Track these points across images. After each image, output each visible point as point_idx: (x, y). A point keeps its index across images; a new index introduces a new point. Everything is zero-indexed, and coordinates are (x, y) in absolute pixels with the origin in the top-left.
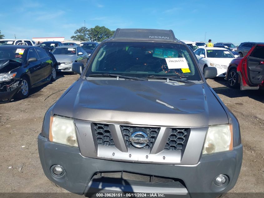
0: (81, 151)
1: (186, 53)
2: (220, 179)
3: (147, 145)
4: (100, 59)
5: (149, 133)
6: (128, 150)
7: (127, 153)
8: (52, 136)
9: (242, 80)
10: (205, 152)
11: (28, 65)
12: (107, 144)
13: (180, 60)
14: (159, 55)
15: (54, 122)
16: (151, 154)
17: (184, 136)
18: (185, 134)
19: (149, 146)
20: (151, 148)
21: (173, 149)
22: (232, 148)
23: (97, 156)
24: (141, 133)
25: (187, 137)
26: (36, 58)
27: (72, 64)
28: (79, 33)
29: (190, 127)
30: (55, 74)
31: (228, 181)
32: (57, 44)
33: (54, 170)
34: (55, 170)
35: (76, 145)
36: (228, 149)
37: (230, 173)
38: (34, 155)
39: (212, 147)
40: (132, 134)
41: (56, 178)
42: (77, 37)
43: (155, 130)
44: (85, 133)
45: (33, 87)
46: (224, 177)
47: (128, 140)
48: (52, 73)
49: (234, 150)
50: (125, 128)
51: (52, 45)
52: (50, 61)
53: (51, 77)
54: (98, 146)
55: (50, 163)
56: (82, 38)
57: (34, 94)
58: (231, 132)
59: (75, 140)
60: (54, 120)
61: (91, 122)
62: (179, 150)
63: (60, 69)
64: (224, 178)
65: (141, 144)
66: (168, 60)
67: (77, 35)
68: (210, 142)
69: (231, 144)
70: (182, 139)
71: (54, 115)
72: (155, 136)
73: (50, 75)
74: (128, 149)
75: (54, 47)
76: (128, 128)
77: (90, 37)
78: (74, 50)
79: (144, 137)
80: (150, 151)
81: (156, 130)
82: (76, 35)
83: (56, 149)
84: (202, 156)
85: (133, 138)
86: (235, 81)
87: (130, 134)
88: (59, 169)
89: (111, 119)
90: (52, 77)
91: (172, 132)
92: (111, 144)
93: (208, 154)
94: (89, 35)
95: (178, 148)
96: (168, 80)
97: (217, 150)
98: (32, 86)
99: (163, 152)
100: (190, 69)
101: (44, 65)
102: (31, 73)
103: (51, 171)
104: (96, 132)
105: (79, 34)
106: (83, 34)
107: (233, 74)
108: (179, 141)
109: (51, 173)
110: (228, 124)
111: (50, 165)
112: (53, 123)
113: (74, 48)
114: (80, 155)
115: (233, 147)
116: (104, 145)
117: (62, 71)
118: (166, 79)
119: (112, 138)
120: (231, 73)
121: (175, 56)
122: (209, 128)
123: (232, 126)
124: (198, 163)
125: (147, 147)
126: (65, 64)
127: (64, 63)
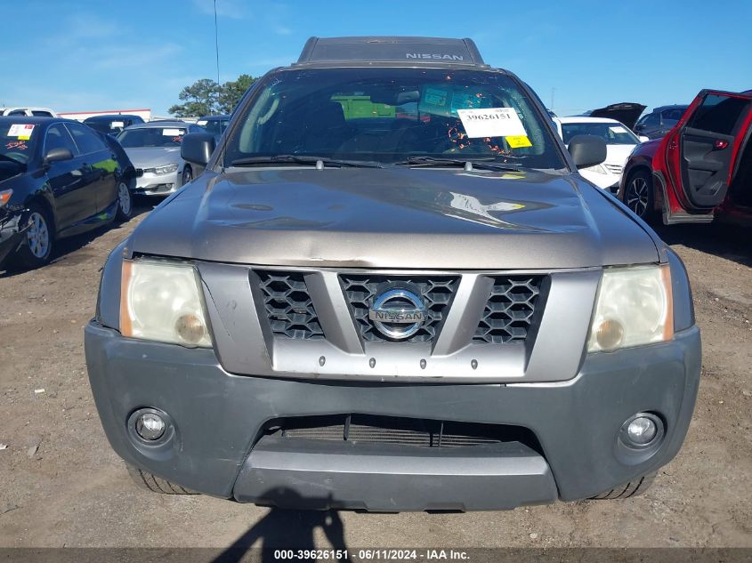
0: (223, 360)
1: (516, 96)
2: (638, 428)
3: (421, 332)
4: (263, 121)
5: (426, 294)
6: (366, 347)
7: (364, 355)
8: (128, 321)
9: (666, 197)
10: (595, 346)
11: (47, 169)
12: (299, 335)
13: (499, 114)
14: (438, 107)
15: (135, 277)
16: (436, 354)
17: (532, 301)
18: (535, 293)
19: (427, 334)
20: (434, 341)
21: (500, 342)
22: (671, 335)
23: (272, 370)
24: (402, 294)
25: (541, 302)
26: (70, 151)
27: (175, 173)
28: (194, 96)
29: (549, 272)
30: (128, 202)
31: (662, 431)
32: (129, 121)
33: (139, 427)
34: (142, 426)
35: (205, 341)
36: (659, 337)
37: (668, 408)
38: (73, 411)
39: (613, 328)
40: (375, 299)
41: (145, 449)
42: (186, 108)
43: (445, 284)
44: (233, 301)
45: (62, 235)
46: (650, 419)
47: (363, 318)
48: (119, 198)
49: (678, 340)
50: (352, 283)
51: (115, 125)
52: (111, 165)
53: (116, 209)
54: (272, 341)
55: (127, 402)
56: (201, 111)
57: (65, 256)
58: (667, 287)
59: (201, 328)
60: (133, 273)
61: (250, 267)
62: (518, 342)
63: (143, 186)
64: (649, 423)
65: (405, 326)
66: (464, 115)
67: (188, 104)
68: (609, 315)
69: (667, 322)
70: (527, 309)
71: (133, 258)
72: (446, 303)
73: (113, 204)
74: (366, 343)
75: (122, 130)
76: (363, 284)
77: (225, 108)
78: (182, 133)
79: (414, 306)
80: (430, 348)
81: (447, 285)
82: (184, 102)
83: (145, 356)
84: (587, 358)
85: (378, 311)
86: (645, 205)
87: (371, 300)
88: (153, 424)
89: (311, 255)
90: (120, 209)
91: (496, 289)
92: (314, 332)
93: (602, 351)
94: (221, 103)
95: (513, 336)
96: (469, 167)
97: (628, 339)
98: (59, 232)
99: (470, 349)
100: (530, 137)
101: (92, 177)
102: (57, 195)
103: (130, 427)
104: (265, 300)
105: (192, 100)
106: (204, 101)
107: (639, 185)
108: (516, 315)
109: (129, 435)
110: (657, 263)
111: (127, 408)
112: (131, 280)
113: (181, 129)
114: (218, 369)
115: (675, 332)
116: (292, 336)
117: (148, 193)
118: (463, 165)
119: (314, 316)
120: (634, 183)
121: (483, 105)
122: (605, 275)
123: (668, 269)
124: (577, 375)
125: (422, 337)
126: (155, 173)
127: (154, 170)
